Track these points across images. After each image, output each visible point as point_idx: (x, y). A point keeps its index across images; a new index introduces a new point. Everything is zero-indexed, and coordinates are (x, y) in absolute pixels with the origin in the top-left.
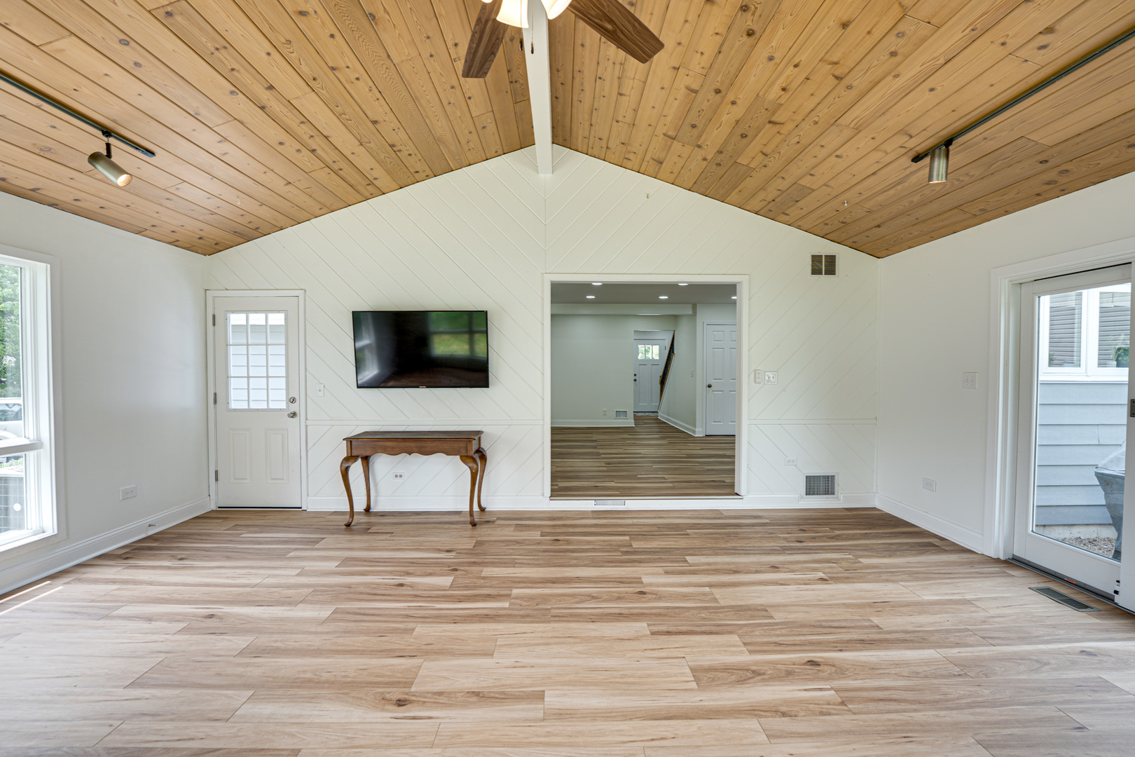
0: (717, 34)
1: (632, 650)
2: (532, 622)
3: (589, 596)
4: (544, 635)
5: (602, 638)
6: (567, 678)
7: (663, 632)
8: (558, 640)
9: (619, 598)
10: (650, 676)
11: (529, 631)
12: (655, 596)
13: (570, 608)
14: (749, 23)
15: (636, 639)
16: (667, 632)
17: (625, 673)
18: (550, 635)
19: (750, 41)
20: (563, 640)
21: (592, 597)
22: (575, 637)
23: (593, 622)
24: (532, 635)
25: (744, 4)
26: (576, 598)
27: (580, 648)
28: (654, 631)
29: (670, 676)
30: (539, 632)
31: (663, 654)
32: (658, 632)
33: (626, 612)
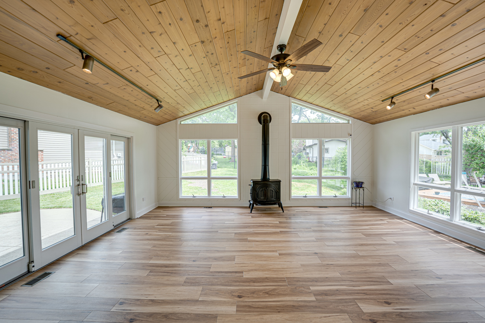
0: (209, 12)
1: (252, 266)
2: (294, 278)
3: (270, 294)
4: (286, 272)
5: (263, 271)
6: (273, 258)
7: (238, 273)
8: (280, 270)
9: (253, 293)
10: (248, 259)
11: (292, 274)
12: (233, 294)
13: (278, 285)
14: (201, 23)
15: (249, 271)
16: (236, 273)
17: (255, 260)
18: (283, 272)
19: (195, 19)
20: (278, 270)
21: (268, 294)
22: (273, 271)
23: (267, 278)
24: (291, 272)
25: (208, 27)
26: (277, 293)
27: (271, 267)
28: (241, 274)
29: (242, 259)
30: (288, 273)
31: (242, 265)
32: (240, 273)
33: (252, 284)
